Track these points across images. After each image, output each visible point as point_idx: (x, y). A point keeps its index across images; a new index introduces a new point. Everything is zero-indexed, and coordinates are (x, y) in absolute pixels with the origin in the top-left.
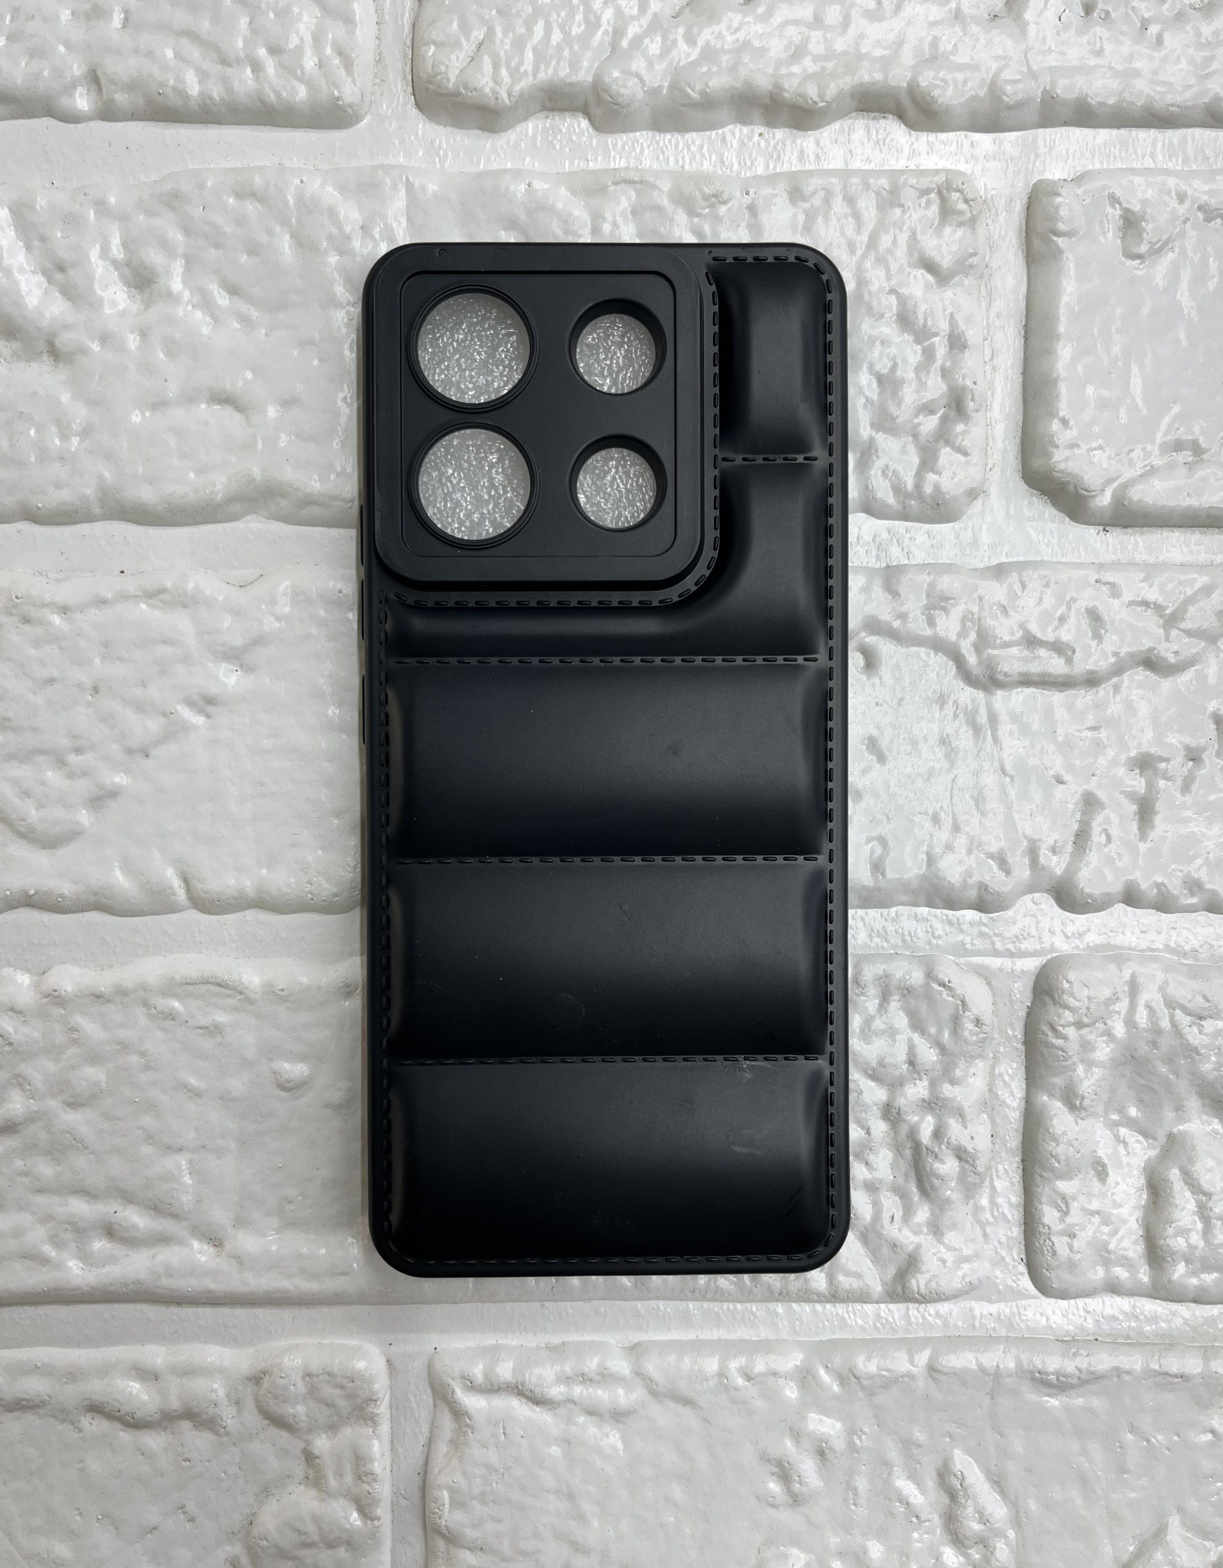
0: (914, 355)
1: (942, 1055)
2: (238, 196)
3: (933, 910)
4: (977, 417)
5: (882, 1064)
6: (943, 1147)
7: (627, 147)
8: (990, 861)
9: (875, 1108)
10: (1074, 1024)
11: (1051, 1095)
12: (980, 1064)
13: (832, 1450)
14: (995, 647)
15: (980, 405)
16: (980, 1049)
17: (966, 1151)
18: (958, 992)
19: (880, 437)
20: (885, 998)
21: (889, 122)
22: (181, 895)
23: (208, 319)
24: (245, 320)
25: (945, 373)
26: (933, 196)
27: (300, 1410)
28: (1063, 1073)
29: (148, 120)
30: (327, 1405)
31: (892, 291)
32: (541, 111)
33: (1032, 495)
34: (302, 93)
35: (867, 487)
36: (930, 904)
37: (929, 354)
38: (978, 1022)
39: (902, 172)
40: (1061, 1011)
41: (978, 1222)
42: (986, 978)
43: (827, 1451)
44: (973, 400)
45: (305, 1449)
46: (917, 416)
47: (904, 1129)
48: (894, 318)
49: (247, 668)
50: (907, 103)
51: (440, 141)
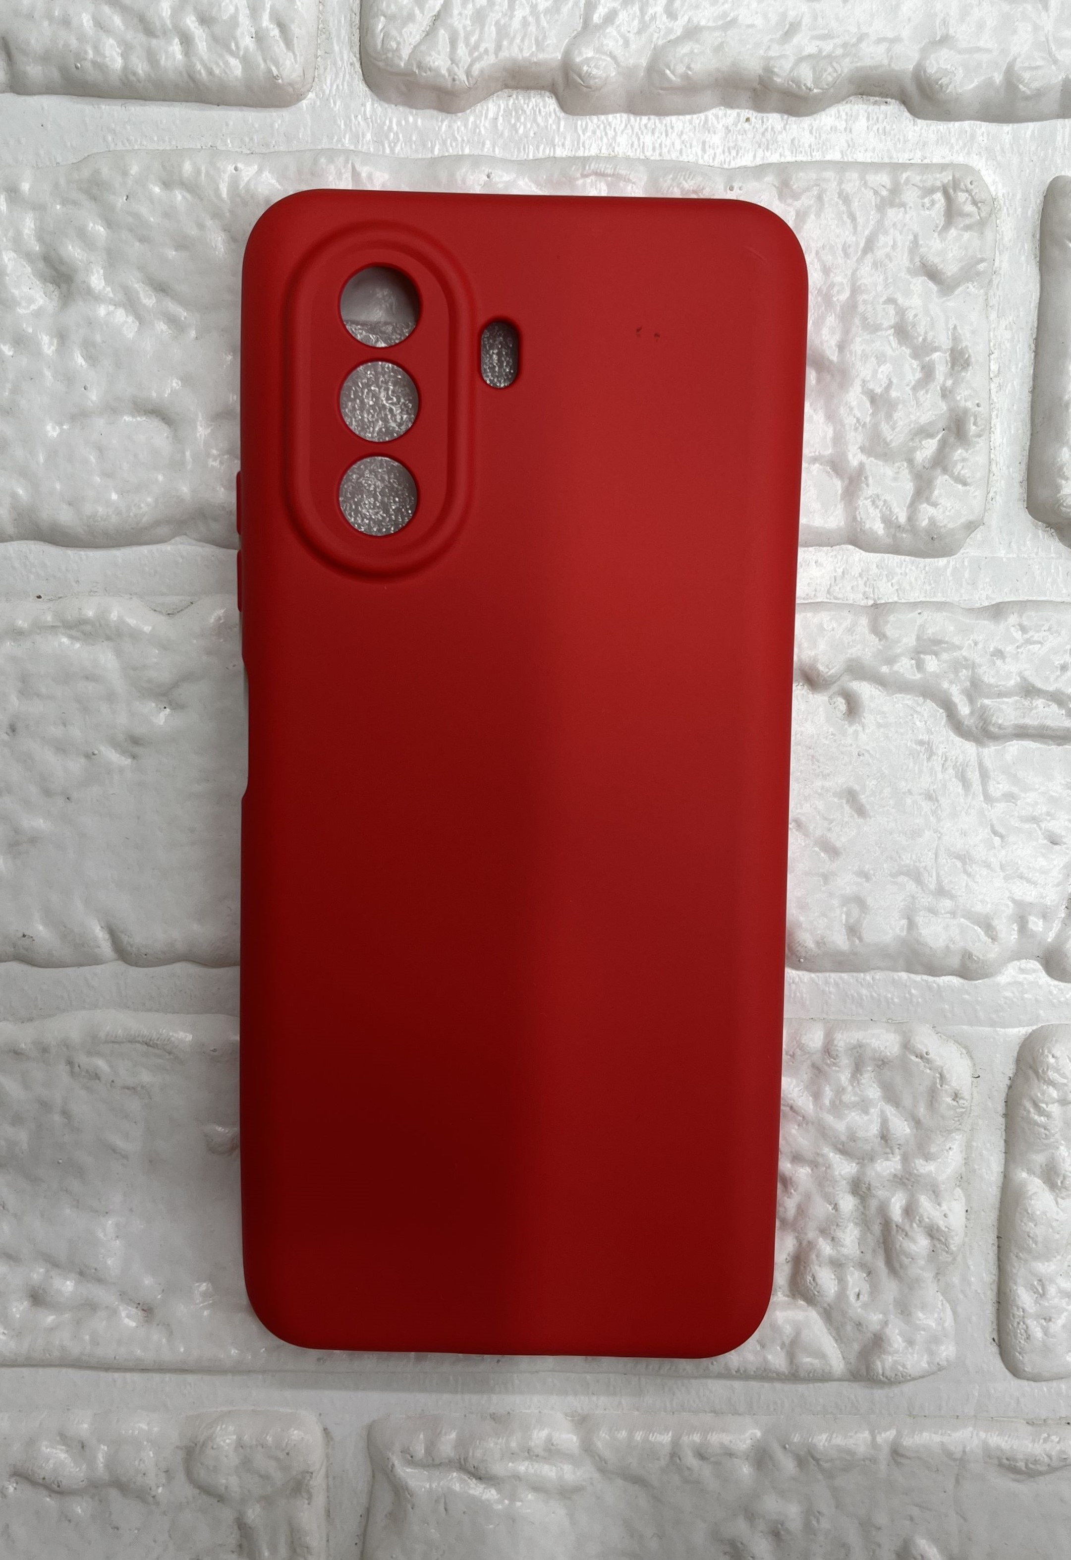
0: (912, 371)
1: (917, 1129)
2: (167, 185)
3: (912, 976)
4: (981, 443)
5: (853, 1137)
6: (915, 1225)
7: (598, 132)
8: (976, 928)
9: (844, 1182)
10: (1058, 1101)
11: (1030, 1171)
12: (957, 1136)
13: (788, 1531)
14: (988, 697)
15: (982, 430)
16: (958, 1123)
17: (938, 1229)
18: (937, 1063)
19: (870, 463)
20: (858, 1069)
21: (891, 107)
22: (106, 947)
23: (130, 319)
24: (172, 320)
25: (946, 394)
26: (939, 196)
27: (234, 1482)
28: (1043, 1150)
29: (64, 94)
30: (261, 1476)
31: (891, 301)
32: (502, 90)
33: (1036, 526)
34: (236, 68)
35: (854, 519)
36: (909, 970)
37: (928, 372)
38: (956, 1096)
39: (904, 167)
40: (1045, 1087)
41: (948, 1301)
42: (966, 1048)
43: (782, 1533)
44: (975, 424)
45: (238, 1519)
46: (912, 439)
47: (873, 1204)
48: (893, 330)
49: (176, 706)
50: (911, 88)
51: (391, 121)
